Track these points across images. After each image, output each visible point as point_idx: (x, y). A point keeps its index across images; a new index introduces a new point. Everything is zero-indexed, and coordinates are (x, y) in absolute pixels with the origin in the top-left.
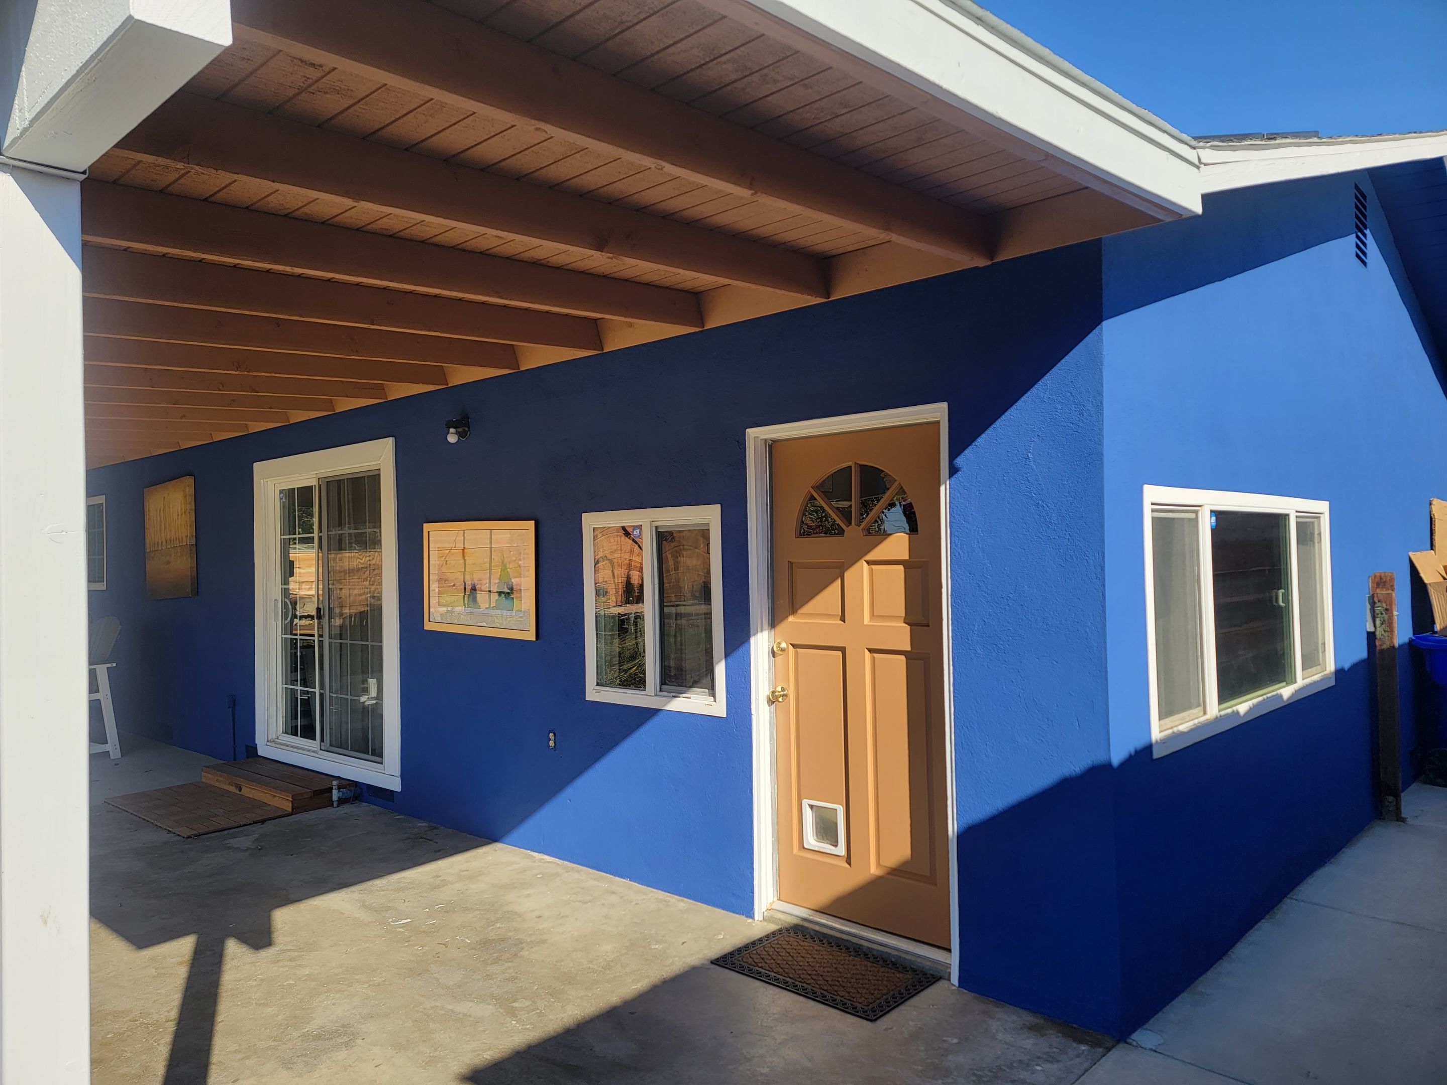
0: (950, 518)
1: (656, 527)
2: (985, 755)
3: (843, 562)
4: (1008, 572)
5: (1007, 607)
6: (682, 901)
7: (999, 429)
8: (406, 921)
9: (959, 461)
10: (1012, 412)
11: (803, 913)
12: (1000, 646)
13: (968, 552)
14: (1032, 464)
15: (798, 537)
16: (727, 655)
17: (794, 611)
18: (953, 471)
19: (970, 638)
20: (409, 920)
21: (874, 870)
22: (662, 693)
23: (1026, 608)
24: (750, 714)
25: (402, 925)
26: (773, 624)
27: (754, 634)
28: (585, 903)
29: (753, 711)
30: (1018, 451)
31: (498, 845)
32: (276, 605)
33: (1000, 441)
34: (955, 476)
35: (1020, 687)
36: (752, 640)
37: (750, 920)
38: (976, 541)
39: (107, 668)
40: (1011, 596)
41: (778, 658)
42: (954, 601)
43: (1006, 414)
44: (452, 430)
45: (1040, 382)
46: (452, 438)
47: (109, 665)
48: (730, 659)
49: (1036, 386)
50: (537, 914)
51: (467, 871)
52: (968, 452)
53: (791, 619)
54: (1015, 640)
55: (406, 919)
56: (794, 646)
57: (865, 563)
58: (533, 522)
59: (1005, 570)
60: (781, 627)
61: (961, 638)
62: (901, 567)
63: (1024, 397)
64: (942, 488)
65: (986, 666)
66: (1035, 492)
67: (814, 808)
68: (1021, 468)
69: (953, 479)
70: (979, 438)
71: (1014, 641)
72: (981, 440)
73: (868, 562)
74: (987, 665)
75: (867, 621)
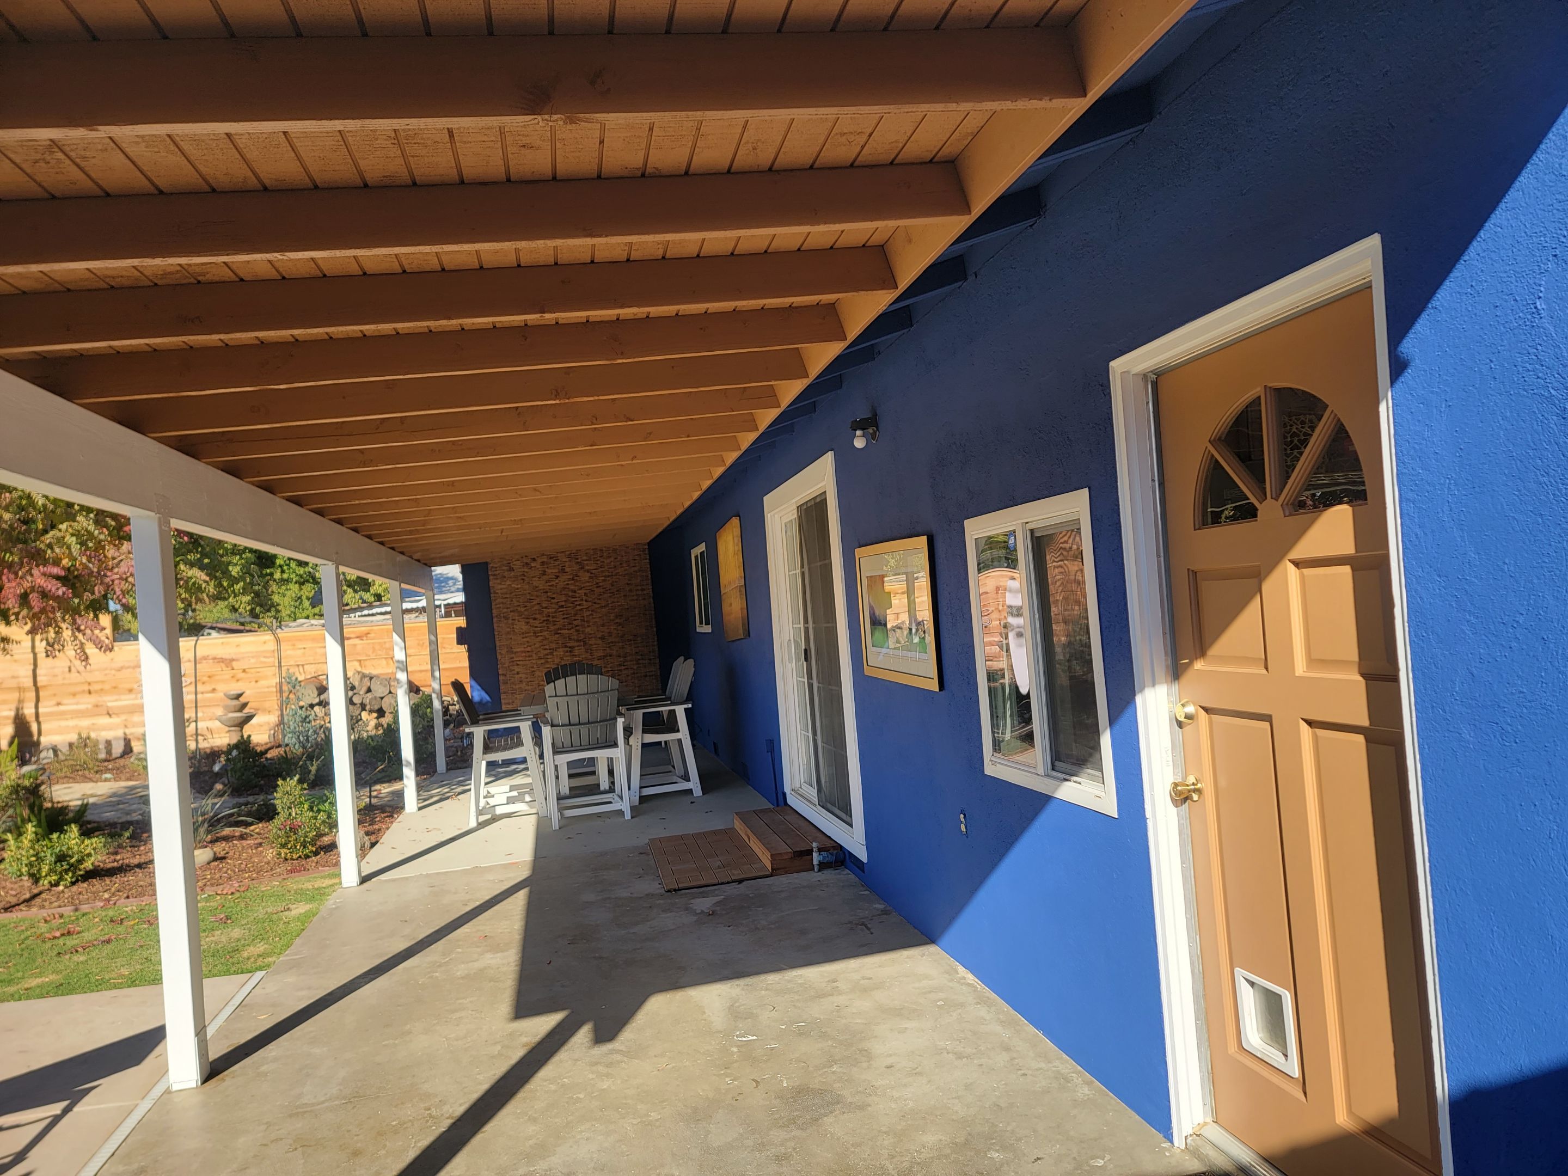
0: (1397, 465)
1: (1032, 531)
2: (1491, 951)
3: (1259, 566)
4: (1512, 568)
5: (1514, 644)
6: (1089, 1083)
7: (1475, 263)
8: (751, 1038)
9: (1408, 346)
10: (1500, 216)
11: (1245, 1156)
12: (1504, 726)
13: (1433, 531)
14: (1546, 323)
15: (1200, 529)
16: (1112, 722)
17: (1201, 651)
18: (1398, 367)
19: (1447, 709)
20: (755, 1038)
21: (1342, 1119)
22: (1054, 773)
23: (1552, 646)
24: (1144, 819)
25: (742, 1043)
26: (1176, 672)
27: (1142, 690)
28: (960, 1056)
29: (1148, 814)
30: (1516, 300)
31: (932, 949)
32: (789, 646)
33: (1479, 288)
34: (1402, 379)
35: (1551, 817)
36: (1139, 699)
37: (1166, 1145)
38: (1446, 508)
39: (685, 709)
40: (1521, 620)
41: (1186, 729)
42: (1415, 631)
43: (1488, 225)
44: (859, 433)
45: (1550, 135)
46: (859, 443)
47: (686, 706)
48: (1117, 727)
49: (1543, 146)
50: (889, 1061)
51: (870, 979)
52: (1422, 326)
53: (1199, 665)
54: (1536, 714)
55: (753, 1036)
56: (1206, 710)
57: (1291, 567)
58: (925, 537)
59: (1504, 563)
60: (1188, 677)
61: (1433, 707)
62: (1346, 570)
63: (1521, 178)
64: (1383, 408)
65: (1482, 767)
66: (1556, 384)
67: (1255, 986)
68: (1523, 337)
69: (1398, 385)
70: (1439, 291)
71: (1533, 717)
72: (1443, 296)
73: (1297, 564)
74: (1484, 766)
75: (1300, 668)
